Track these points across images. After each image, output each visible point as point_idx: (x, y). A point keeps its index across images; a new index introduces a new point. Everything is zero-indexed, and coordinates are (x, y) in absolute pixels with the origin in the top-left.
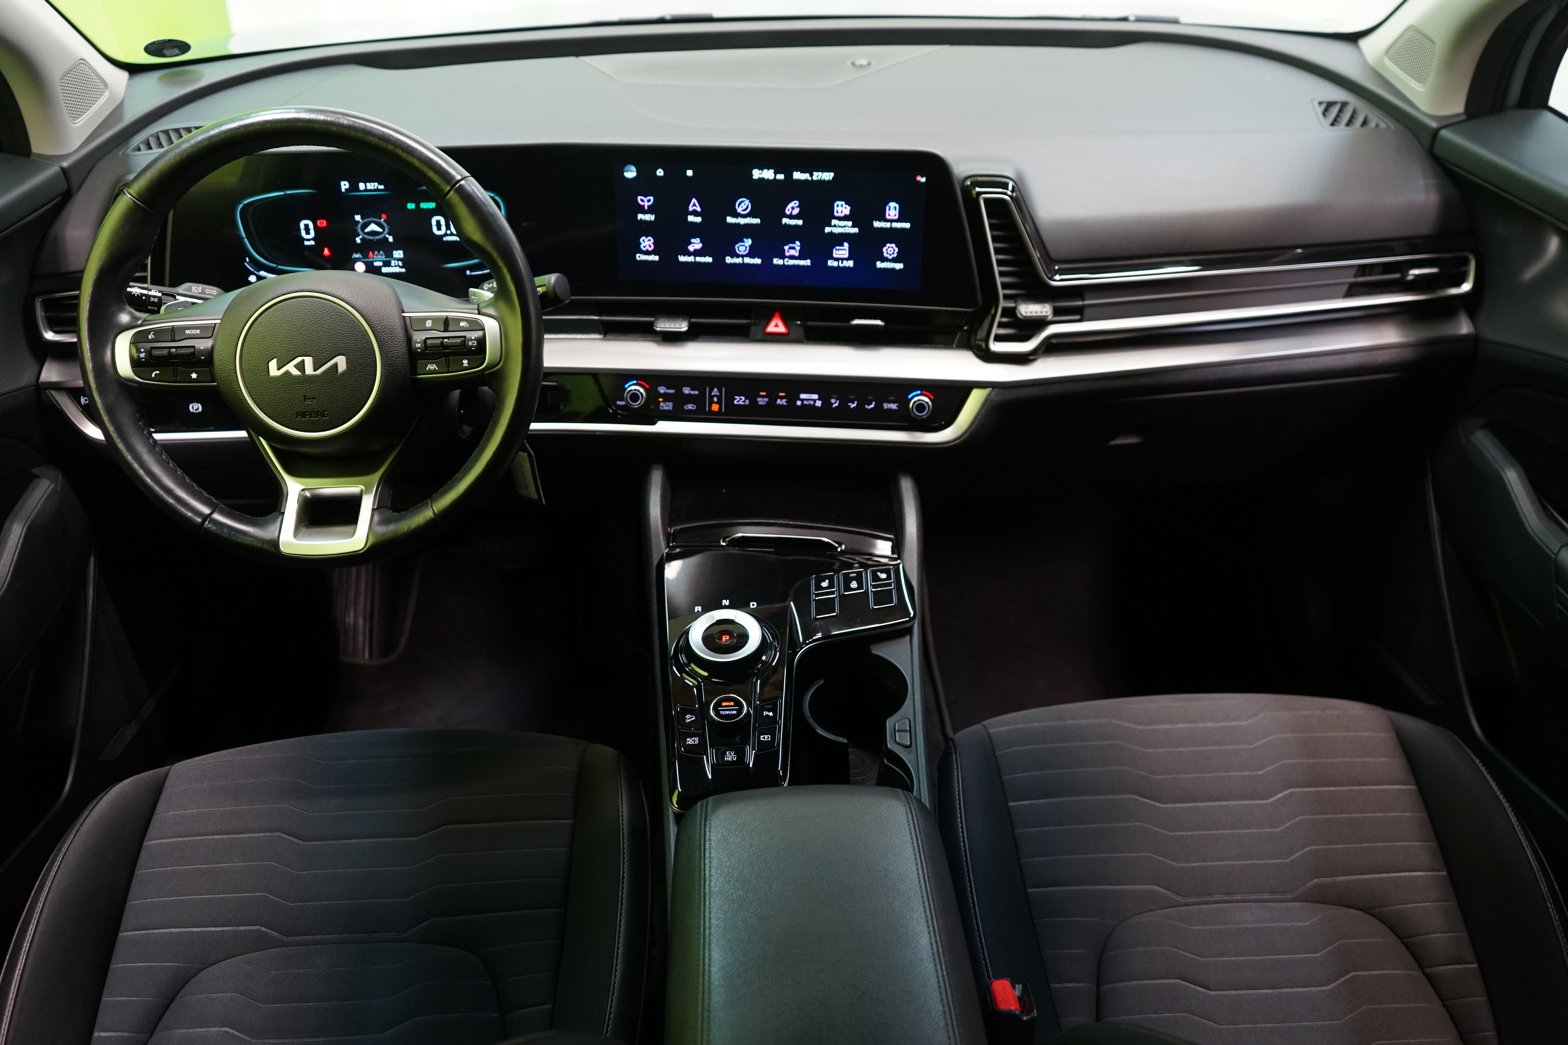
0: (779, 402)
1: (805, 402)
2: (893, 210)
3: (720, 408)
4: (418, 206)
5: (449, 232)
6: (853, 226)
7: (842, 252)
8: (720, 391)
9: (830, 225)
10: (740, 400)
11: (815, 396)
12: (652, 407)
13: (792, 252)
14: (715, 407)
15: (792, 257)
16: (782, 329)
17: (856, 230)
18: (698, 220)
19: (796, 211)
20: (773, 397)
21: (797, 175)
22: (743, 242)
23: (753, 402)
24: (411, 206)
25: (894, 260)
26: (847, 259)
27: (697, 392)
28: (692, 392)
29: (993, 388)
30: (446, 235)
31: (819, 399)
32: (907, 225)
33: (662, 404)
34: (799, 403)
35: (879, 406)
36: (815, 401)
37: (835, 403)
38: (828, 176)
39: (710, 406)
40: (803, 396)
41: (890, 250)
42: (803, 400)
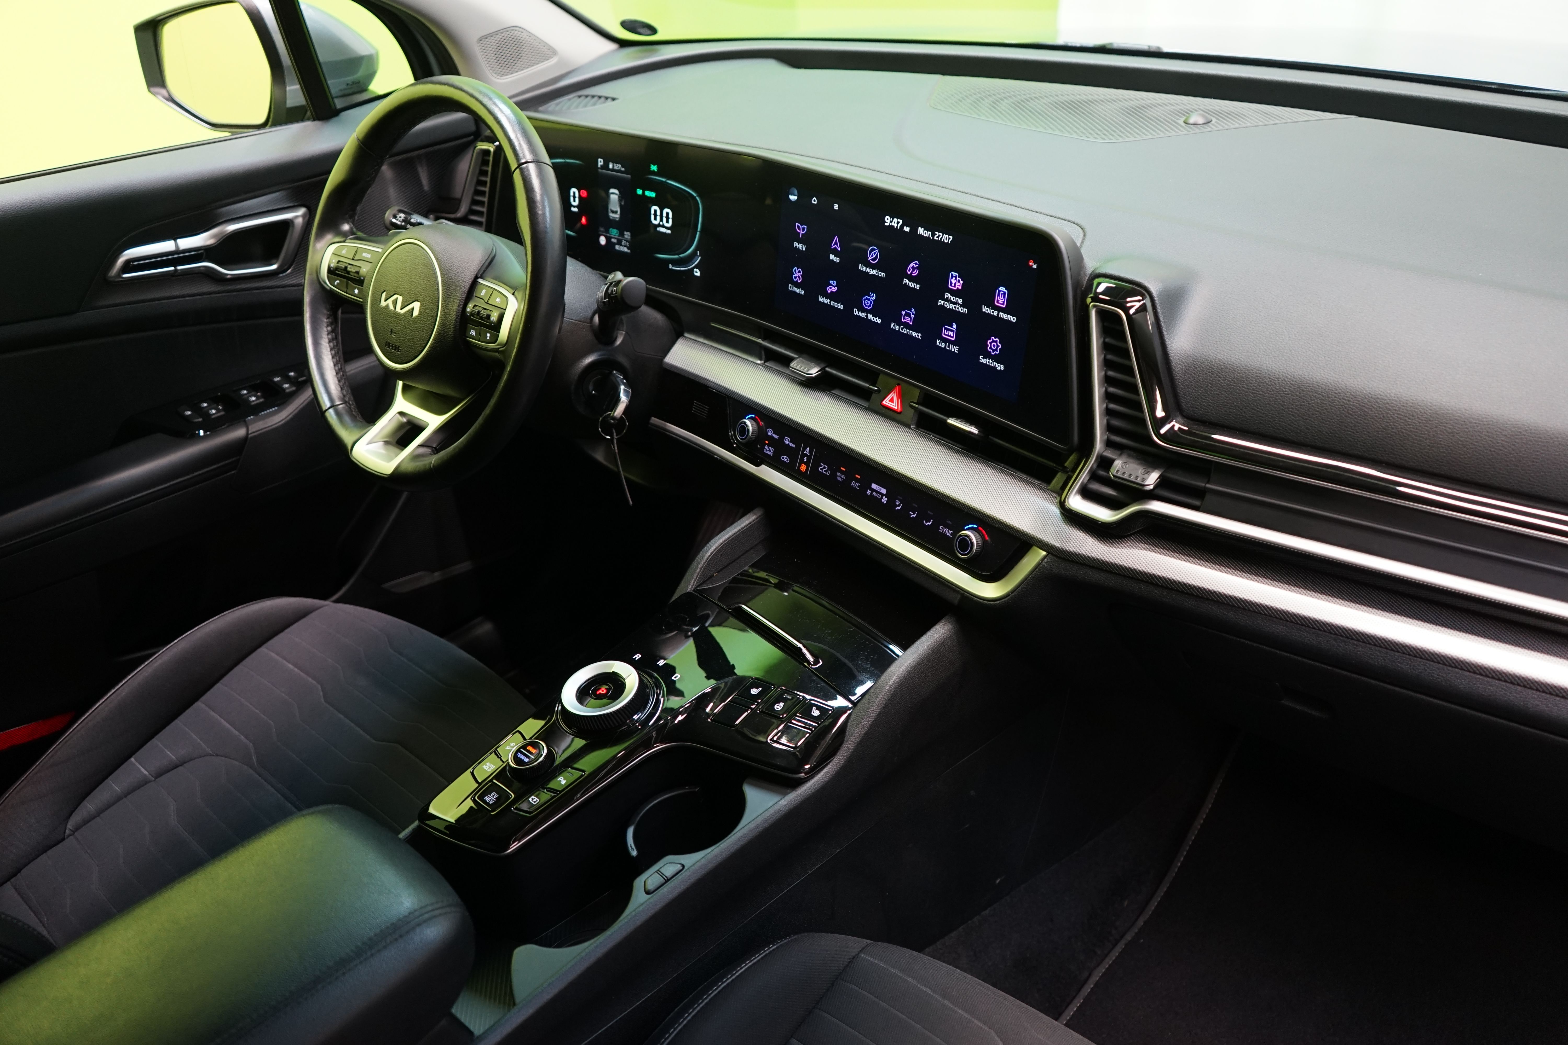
0: (853, 484)
1: (874, 494)
2: (1001, 297)
3: (807, 470)
4: (644, 193)
5: (661, 223)
6: (962, 306)
7: (950, 333)
8: (811, 452)
9: (943, 299)
10: (823, 468)
11: (884, 491)
12: (759, 446)
13: (907, 320)
14: (803, 468)
15: (906, 325)
16: (895, 405)
17: (964, 310)
18: (837, 260)
19: (916, 273)
20: (850, 477)
21: (921, 231)
22: (869, 296)
23: (833, 475)
24: (639, 192)
25: (995, 358)
26: (954, 343)
27: (793, 446)
28: (790, 444)
29: (1048, 553)
30: (659, 225)
31: (886, 495)
32: (1013, 319)
33: (766, 447)
34: (869, 492)
35: (935, 526)
36: (882, 495)
37: (899, 506)
38: (947, 239)
39: (800, 466)
40: (874, 486)
41: (994, 344)
42: (873, 490)
